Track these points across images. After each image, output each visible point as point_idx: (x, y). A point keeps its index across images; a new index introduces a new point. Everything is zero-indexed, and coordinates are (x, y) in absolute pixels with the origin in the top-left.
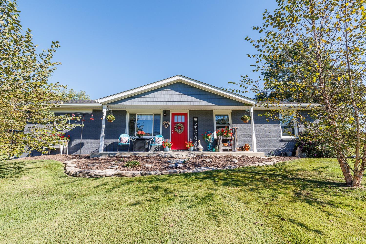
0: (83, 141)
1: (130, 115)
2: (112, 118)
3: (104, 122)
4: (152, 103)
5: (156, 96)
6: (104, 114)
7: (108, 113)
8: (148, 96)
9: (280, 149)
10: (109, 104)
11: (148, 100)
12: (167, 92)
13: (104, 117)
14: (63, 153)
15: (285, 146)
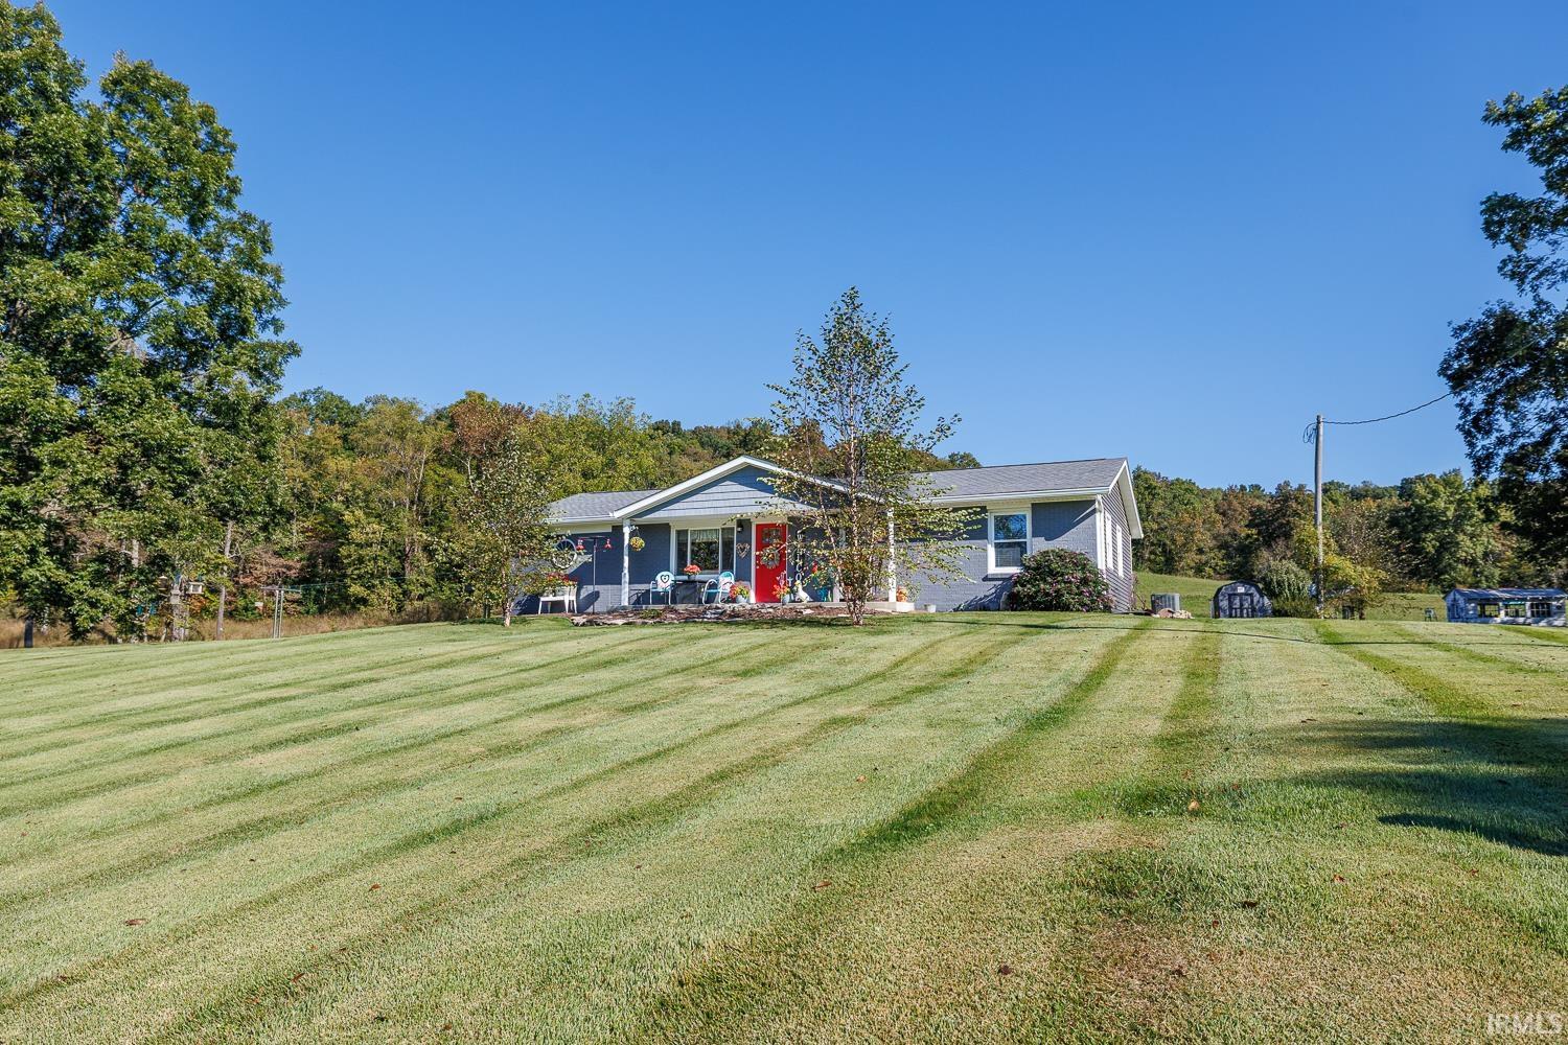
0: (598, 588)
1: (679, 533)
2: (639, 542)
3: (626, 551)
4: (702, 512)
5: (711, 497)
6: (627, 537)
7: (632, 534)
8: (694, 498)
9: (981, 599)
10: (633, 517)
11: (696, 505)
12: (729, 489)
13: (626, 542)
14: (570, 611)
15: (993, 590)
